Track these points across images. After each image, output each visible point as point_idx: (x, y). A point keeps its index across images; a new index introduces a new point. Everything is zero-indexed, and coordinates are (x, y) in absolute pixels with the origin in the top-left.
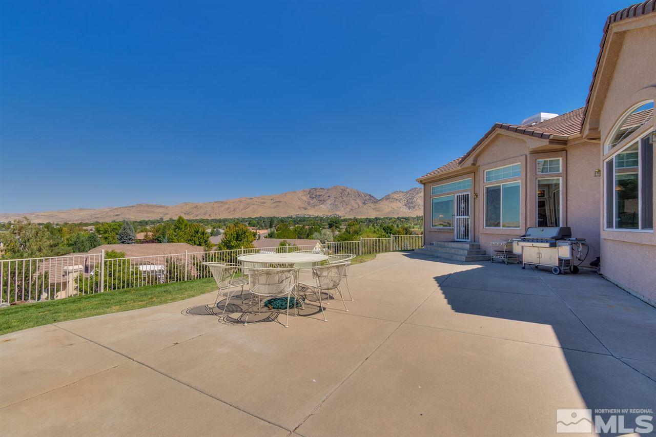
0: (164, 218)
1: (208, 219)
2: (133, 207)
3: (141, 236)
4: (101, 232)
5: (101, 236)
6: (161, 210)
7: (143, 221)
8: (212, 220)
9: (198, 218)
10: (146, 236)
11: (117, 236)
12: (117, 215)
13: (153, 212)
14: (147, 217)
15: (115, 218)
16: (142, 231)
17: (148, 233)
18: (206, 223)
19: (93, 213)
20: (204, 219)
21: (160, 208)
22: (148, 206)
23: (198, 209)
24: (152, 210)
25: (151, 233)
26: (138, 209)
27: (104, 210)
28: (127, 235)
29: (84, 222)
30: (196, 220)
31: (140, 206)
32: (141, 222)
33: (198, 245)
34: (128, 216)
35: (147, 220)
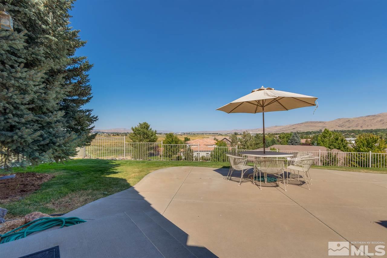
0: (322, 130)
1: (359, 130)
2: (302, 123)
3: (303, 141)
4: (281, 138)
5: (281, 140)
6: (321, 125)
7: (308, 132)
8: (364, 131)
9: (350, 129)
10: (307, 141)
11: (289, 140)
12: (294, 129)
13: (315, 126)
14: (312, 129)
15: (292, 131)
16: (305, 138)
17: (308, 139)
18: (357, 133)
19: (282, 128)
20: (355, 130)
21: (320, 123)
22: (312, 122)
23: (350, 122)
24: (315, 125)
25: (309, 140)
26: (306, 125)
27: (287, 126)
28: (295, 140)
29: (277, 133)
30: (348, 131)
31: (307, 122)
32: (307, 133)
33: (338, 149)
34: (300, 129)
35: (311, 131)
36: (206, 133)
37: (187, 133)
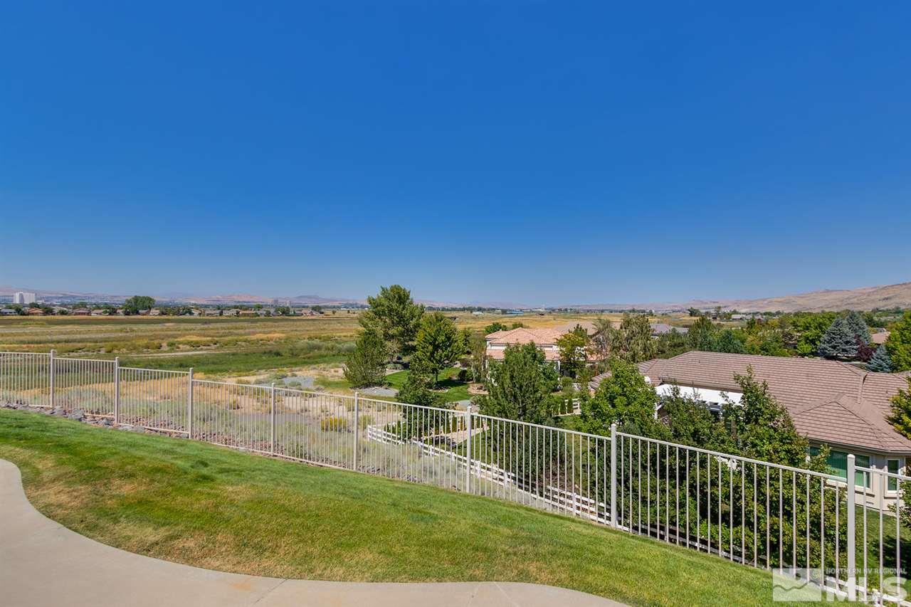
36: (612, 308)
37: (560, 310)
